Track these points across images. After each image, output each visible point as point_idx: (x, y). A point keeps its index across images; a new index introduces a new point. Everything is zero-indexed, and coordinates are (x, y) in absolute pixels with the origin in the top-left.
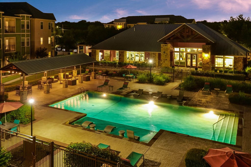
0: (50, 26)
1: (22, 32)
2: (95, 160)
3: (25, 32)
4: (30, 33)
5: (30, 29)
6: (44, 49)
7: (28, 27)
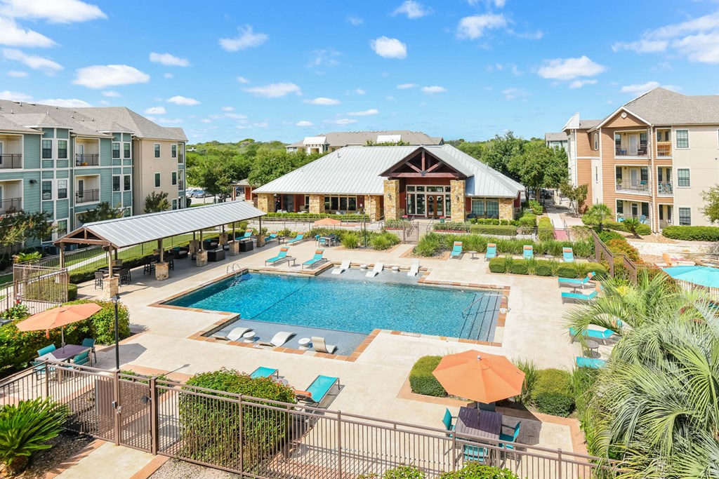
0: (175, 152)
1: (114, 165)
2: (238, 401)
3: (120, 165)
4: (131, 166)
5: (131, 158)
6: (161, 196)
7: (127, 154)
